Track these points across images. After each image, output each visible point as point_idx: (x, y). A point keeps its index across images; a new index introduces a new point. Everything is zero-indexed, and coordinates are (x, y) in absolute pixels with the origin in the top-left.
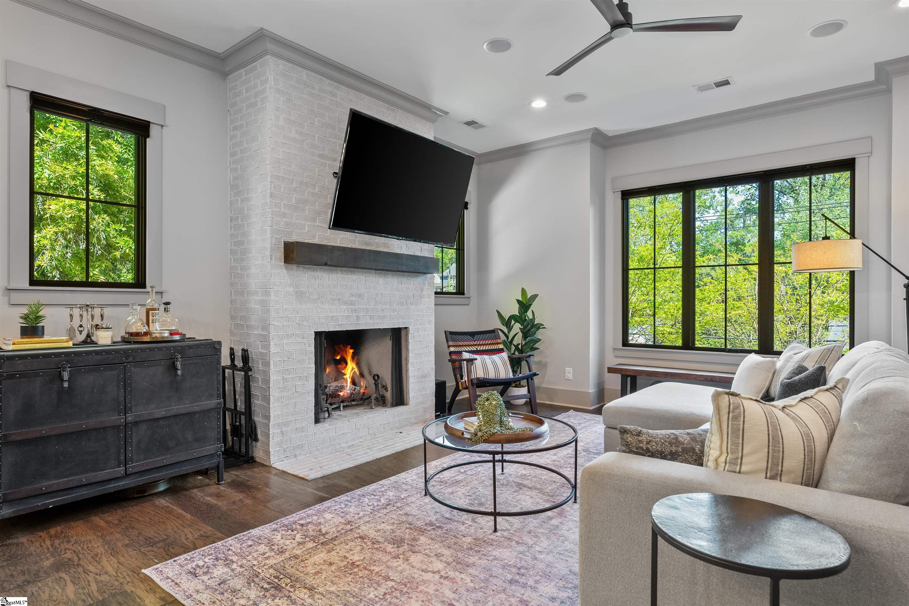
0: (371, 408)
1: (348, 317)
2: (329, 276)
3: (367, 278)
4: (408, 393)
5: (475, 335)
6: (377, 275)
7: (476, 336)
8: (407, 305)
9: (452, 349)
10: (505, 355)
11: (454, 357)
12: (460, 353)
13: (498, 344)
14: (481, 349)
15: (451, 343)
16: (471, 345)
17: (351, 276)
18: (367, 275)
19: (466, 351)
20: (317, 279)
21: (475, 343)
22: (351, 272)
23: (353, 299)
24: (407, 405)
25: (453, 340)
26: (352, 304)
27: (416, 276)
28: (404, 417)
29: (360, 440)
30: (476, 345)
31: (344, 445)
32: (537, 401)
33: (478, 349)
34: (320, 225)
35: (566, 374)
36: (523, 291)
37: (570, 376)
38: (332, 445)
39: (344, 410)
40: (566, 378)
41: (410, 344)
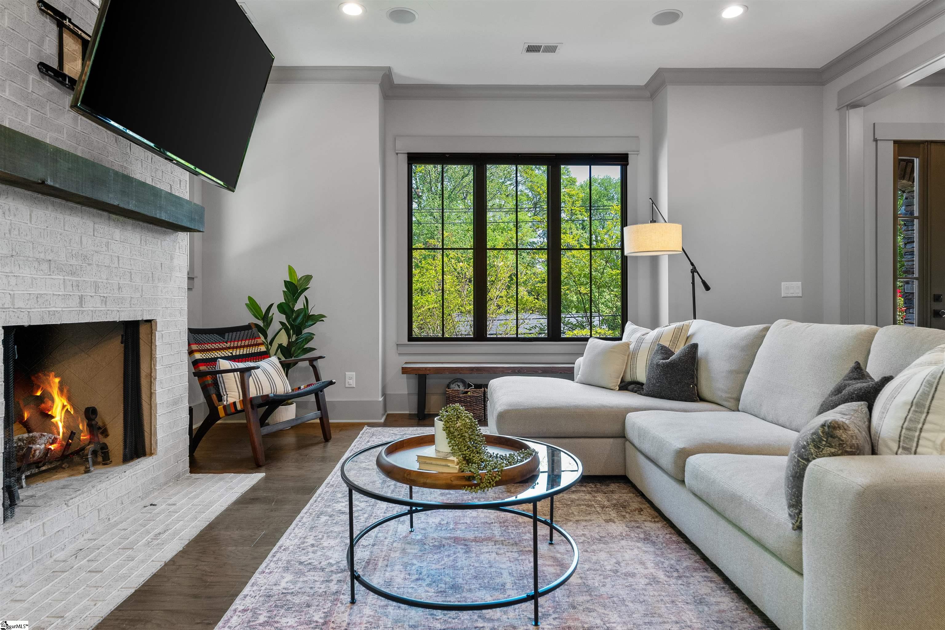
0: (87, 471)
1: (65, 297)
2: (31, 212)
3: (96, 226)
4: (152, 433)
5: (224, 334)
6: (112, 223)
7: (227, 335)
8: (153, 280)
9: (198, 356)
10: (274, 359)
11: (203, 368)
12: (214, 360)
13: (258, 345)
14: (238, 354)
15: (194, 347)
16: (223, 349)
17: (71, 218)
18: (97, 220)
19: (222, 358)
20: (7, 213)
21: (228, 345)
22: (71, 209)
23: (73, 262)
24: (151, 454)
25: (198, 343)
26: (73, 274)
27: (165, 233)
28: (151, 476)
29: (87, 536)
30: (229, 348)
31: (60, 555)
32: (330, 421)
33: (234, 354)
34: (13, 99)
35: (347, 380)
36: (291, 270)
37: (352, 382)
38: (37, 562)
39: (28, 485)
40: (347, 386)
41: (158, 348)
